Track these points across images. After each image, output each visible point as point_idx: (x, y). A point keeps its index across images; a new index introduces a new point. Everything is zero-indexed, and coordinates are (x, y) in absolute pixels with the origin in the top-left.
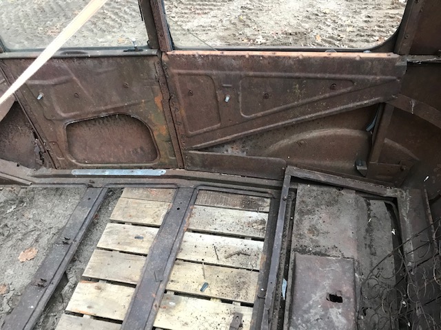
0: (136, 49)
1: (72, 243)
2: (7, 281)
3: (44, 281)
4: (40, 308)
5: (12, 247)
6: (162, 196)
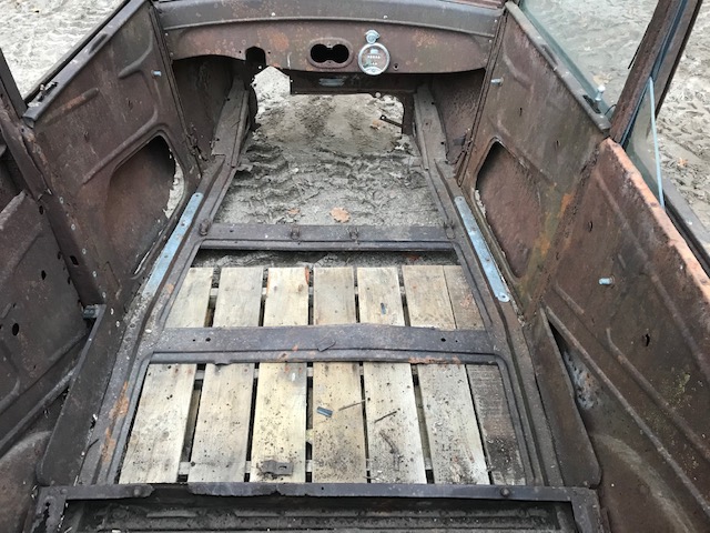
1: (354, 241)
2: (304, 210)
3: (298, 235)
4: (268, 245)
5: (347, 197)
6: (465, 316)
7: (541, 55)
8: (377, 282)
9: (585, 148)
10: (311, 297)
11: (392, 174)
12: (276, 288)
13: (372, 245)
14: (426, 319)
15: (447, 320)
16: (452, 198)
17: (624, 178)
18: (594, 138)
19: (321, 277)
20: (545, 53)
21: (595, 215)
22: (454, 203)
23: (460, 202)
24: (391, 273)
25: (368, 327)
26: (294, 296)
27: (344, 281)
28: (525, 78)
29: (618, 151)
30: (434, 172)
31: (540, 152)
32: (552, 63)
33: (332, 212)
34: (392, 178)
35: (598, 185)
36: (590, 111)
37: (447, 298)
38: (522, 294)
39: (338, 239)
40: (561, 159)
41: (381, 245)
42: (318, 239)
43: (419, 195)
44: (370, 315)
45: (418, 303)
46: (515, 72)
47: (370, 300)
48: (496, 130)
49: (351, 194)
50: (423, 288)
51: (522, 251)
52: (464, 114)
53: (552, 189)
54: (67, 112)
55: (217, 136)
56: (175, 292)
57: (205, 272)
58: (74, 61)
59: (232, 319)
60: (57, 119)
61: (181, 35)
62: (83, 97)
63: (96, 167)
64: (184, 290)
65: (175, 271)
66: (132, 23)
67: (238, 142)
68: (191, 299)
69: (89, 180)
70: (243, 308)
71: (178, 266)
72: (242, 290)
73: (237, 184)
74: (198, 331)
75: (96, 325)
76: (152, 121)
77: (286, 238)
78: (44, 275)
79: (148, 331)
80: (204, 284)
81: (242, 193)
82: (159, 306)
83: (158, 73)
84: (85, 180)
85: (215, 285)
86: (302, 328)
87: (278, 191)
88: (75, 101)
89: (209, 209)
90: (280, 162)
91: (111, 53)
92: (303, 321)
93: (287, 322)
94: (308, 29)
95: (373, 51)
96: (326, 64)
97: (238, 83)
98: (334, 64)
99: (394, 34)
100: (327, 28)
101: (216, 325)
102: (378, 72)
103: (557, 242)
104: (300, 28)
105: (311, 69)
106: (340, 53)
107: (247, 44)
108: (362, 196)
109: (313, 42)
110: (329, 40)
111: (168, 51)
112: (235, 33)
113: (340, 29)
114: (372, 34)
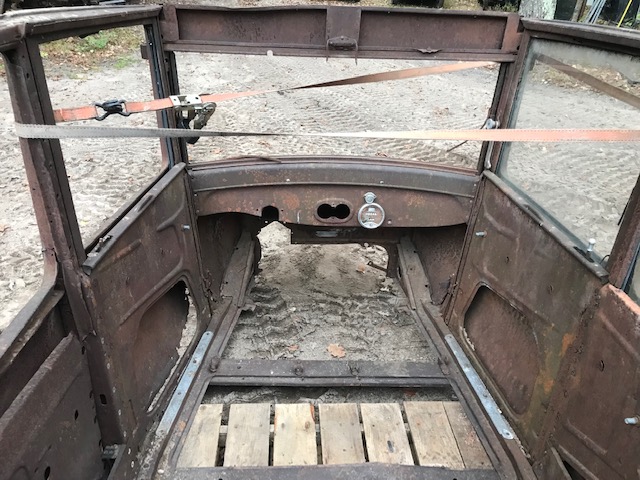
0: (587, 255)
1: (355, 376)
2: (303, 347)
3: (302, 371)
4: (273, 381)
5: (342, 334)
6: (471, 454)
7: (524, 212)
8: (382, 419)
9: (582, 292)
10: (318, 435)
11: (380, 312)
12: (283, 425)
13: (372, 381)
14: (434, 458)
15: (454, 458)
16: (442, 336)
17: (635, 321)
18: (591, 285)
19: (326, 413)
20: (528, 211)
21: (606, 354)
22: (444, 340)
23: (450, 339)
24: (393, 409)
25: (378, 467)
26: (301, 434)
27: (349, 418)
28: (510, 231)
29: (622, 295)
30: (421, 312)
31: (533, 296)
32: (538, 220)
33: (329, 348)
34: (380, 317)
35: (605, 327)
36: (584, 260)
37: (451, 436)
38: (526, 431)
39: (340, 374)
40: (556, 301)
41: (381, 381)
42: (320, 374)
43: (407, 332)
44: (378, 454)
45: (424, 440)
46: (500, 227)
47: (377, 438)
48: (482, 275)
49: (345, 331)
50: (427, 425)
51: (518, 387)
52: (446, 261)
53: (549, 329)
54: (117, 260)
55: (226, 280)
56: (186, 430)
57: (214, 409)
58: (126, 218)
59: (242, 458)
60: (108, 267)
61: (208, 196)
62: (129, 248)
63: (132, 310)
64: (195, 427)
65: (187, 408)
66: (171, 186)
67: (245, 285)
68: (201, 437)
69: (125, 321)
70: (252, 447)
71: (190, 402)
72: (251, 428)
73: (241, 323)
74: (209, 470)
75: (115, 466)
76: (178, 267)
77: (290, 374)
78: (77, 415)
79: (161, 471)
80: (214, 421)
81: (245, 330)
82: (172, 445)
83: (188, 227)
84: (122, 321)
85: (224, 422)
86: (313, 467)
87: (278, 329)
88: (123, 251)
89: (218, 346)
90: (279, 303)
91: (154, 211)
92: (312, 461)
93: (297, 462)
94: (317, 192)
95: (370, 210)
96: (330, 220)
97: (246, 235)
98: (336, 220)
99: (388, 196)
100: (331, 191)
101: (227, 464)
102: (375, 226)
103: (562, 380)
104: (310, 191)
105: (318, 224)
106: (343, 211)
107: (263, 203)
108: (355, 333)
109: (320, 202)
110: (333, 200)
111: (195, 208)
112: (254, 195)
113: (344, 192)
114: (370, 195)
